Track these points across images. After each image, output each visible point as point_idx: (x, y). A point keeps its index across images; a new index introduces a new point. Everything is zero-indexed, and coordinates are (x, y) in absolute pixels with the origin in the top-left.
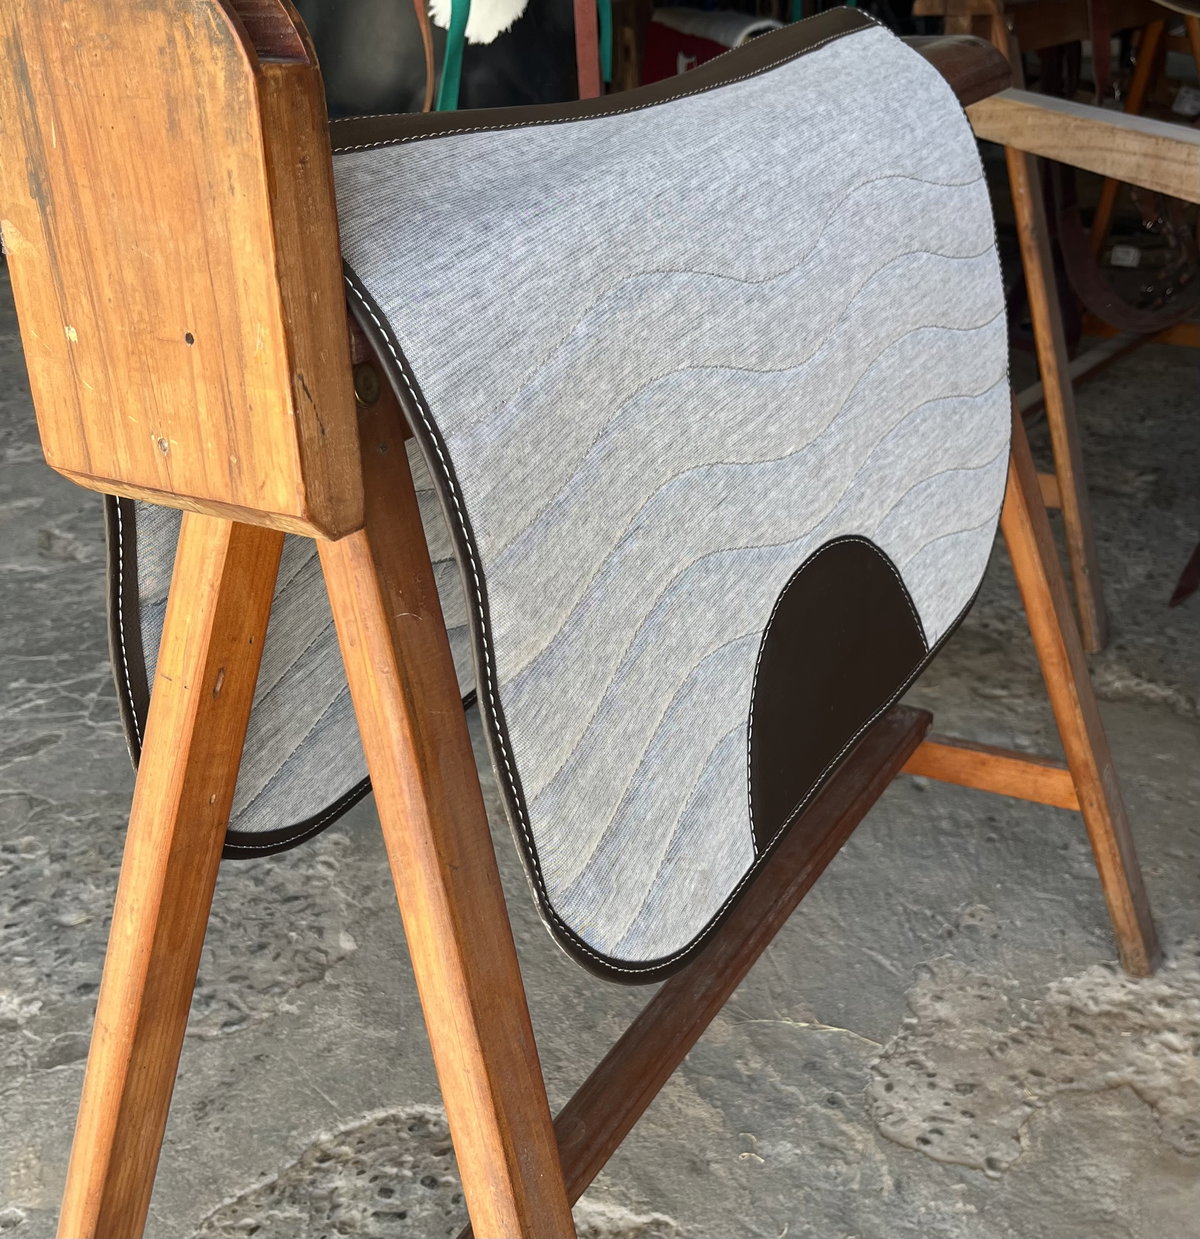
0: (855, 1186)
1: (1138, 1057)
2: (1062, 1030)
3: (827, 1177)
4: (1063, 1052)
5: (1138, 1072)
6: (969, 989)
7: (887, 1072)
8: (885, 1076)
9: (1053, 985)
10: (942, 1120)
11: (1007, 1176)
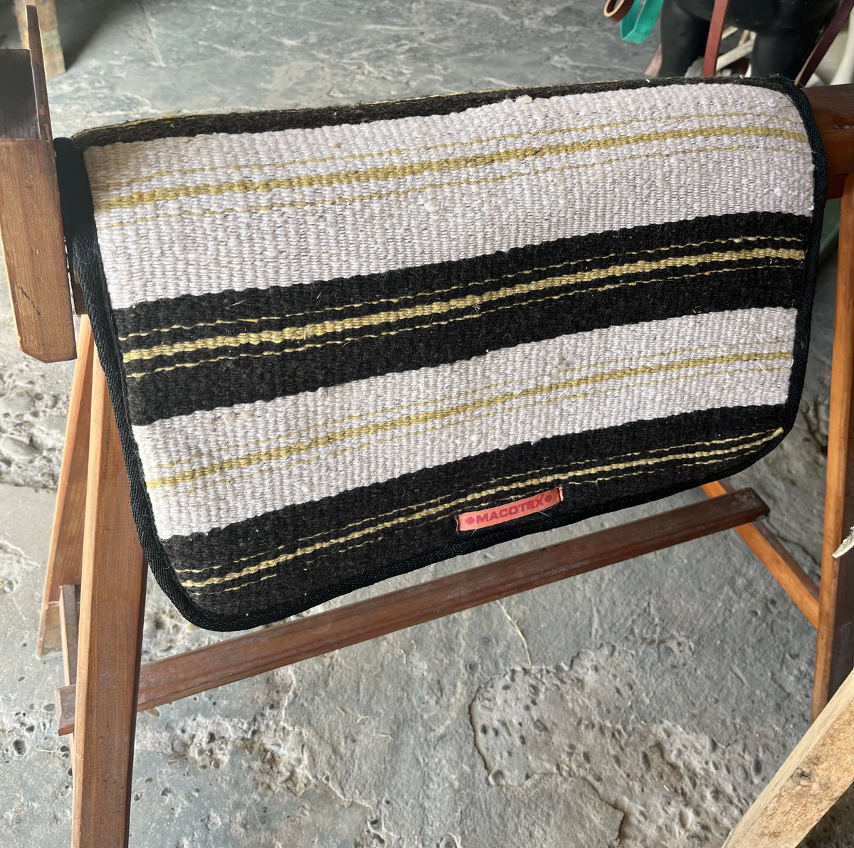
0: (426, 717)
1: (656, 806)
2: (635, 750)
3: (421, 699)
4: (618, 761)
5: (642, 813)
6: (618, 680)
7: (517, 679)
8: (513, 680)
9: (667, 723)
10: (507, 728)
11: (495, 789)
